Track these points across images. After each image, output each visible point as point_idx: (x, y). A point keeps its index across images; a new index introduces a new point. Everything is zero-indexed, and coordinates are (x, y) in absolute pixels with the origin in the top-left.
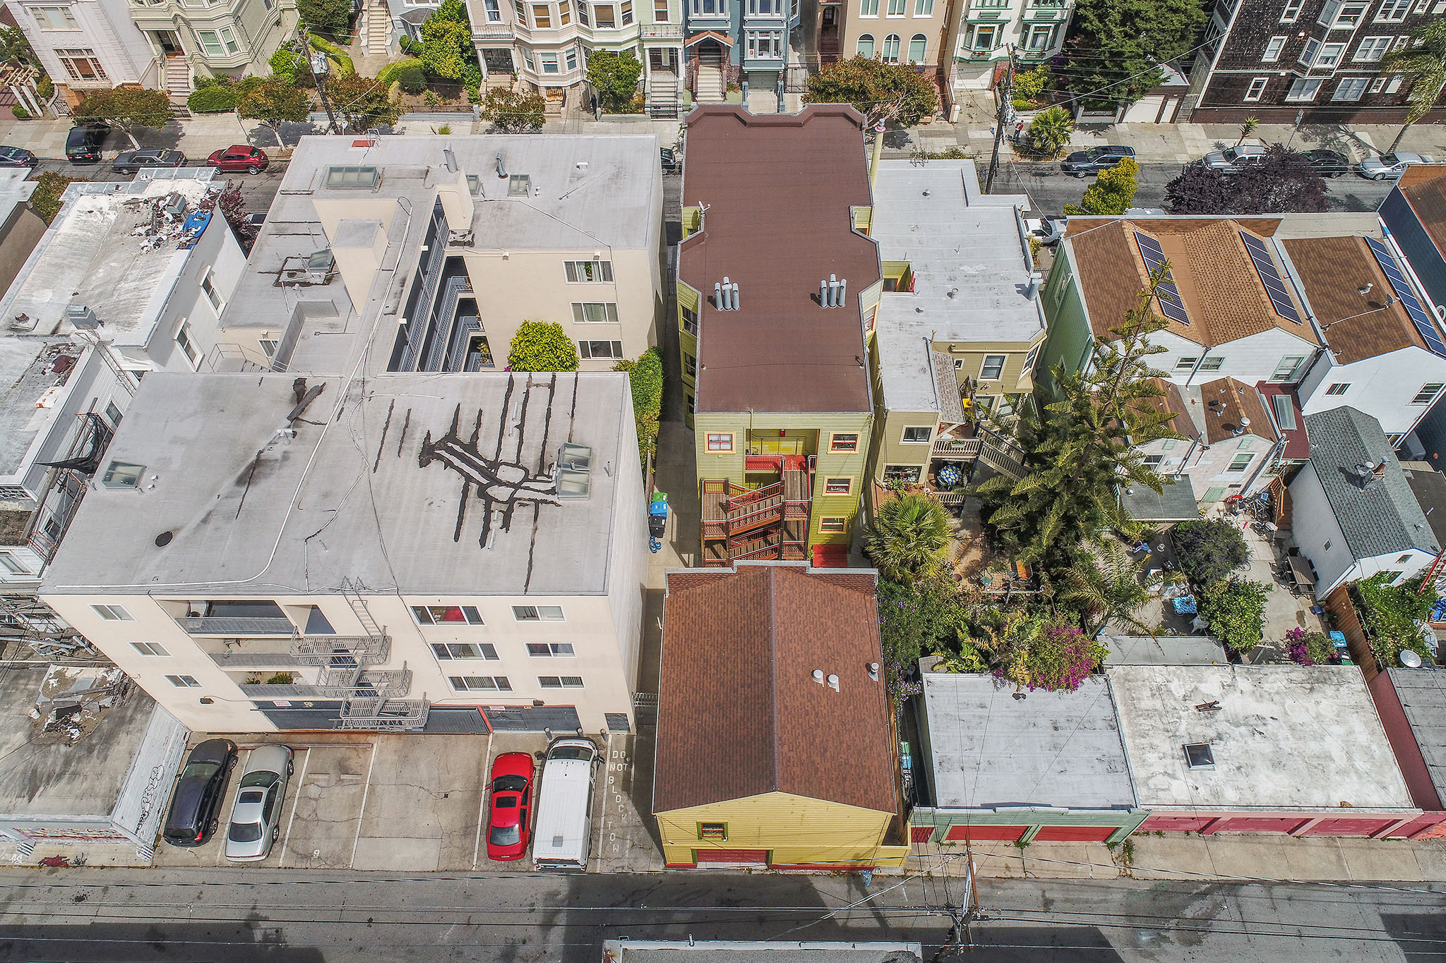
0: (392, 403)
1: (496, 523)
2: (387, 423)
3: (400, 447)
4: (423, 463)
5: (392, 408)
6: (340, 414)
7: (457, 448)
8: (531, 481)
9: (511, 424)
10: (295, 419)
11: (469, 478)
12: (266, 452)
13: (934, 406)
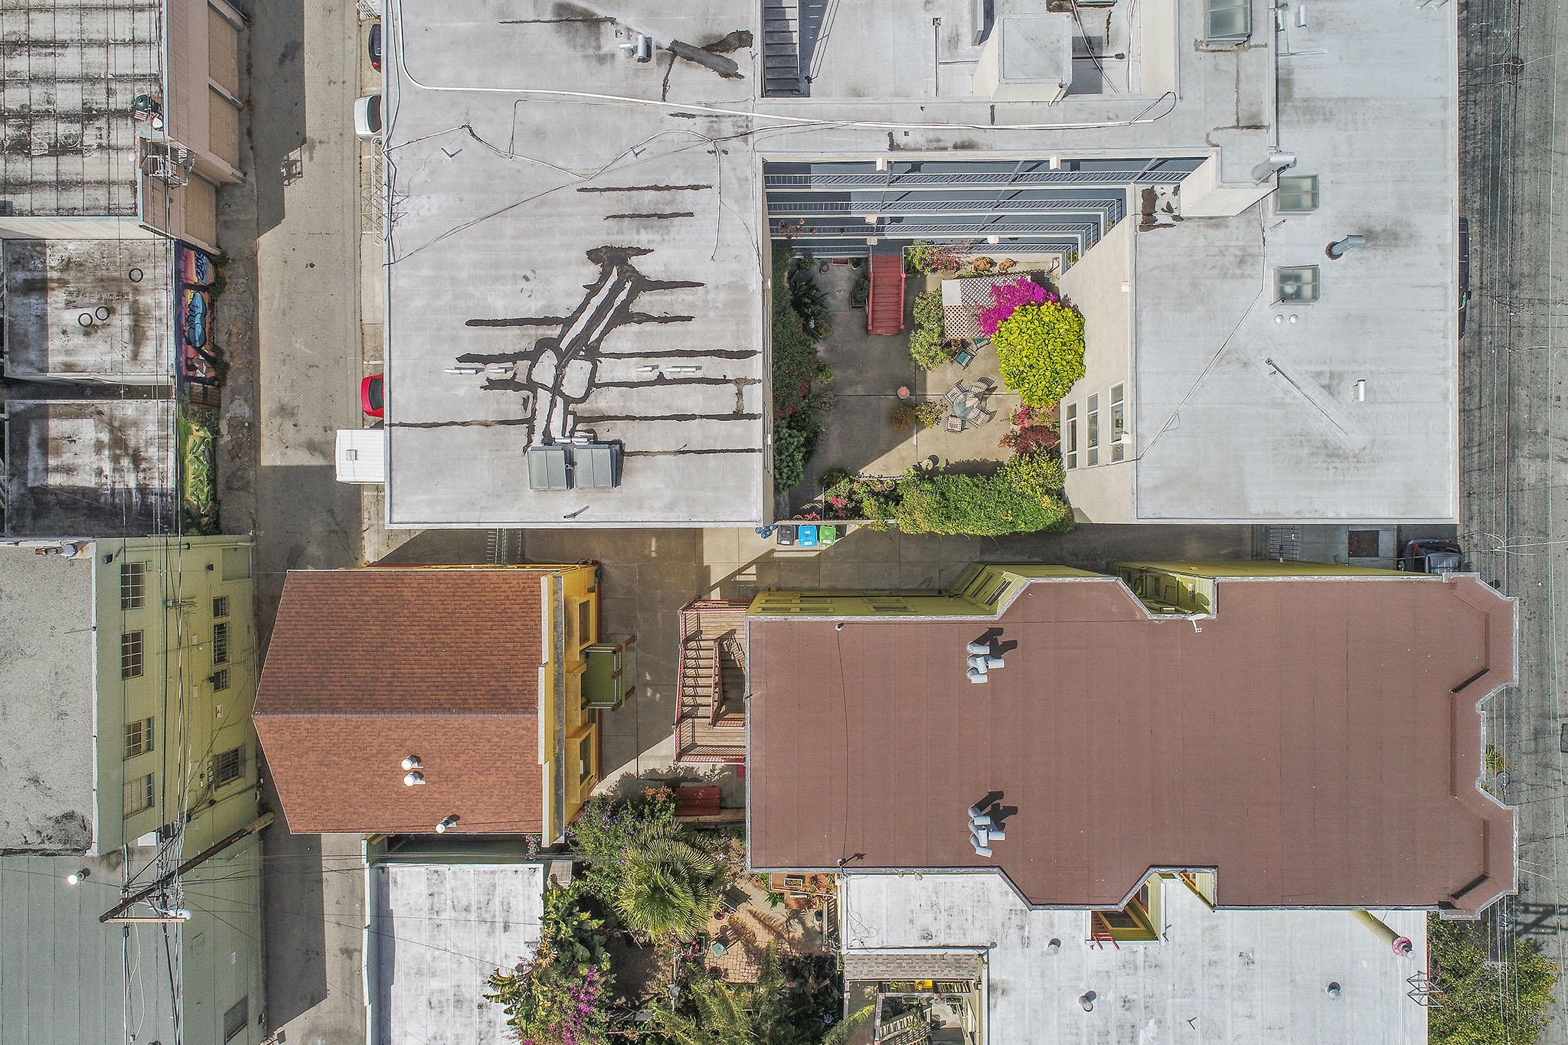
0: (703, 187)
1: (495, 371)
2: (668, 188)
3: (623, 216)
4: (594, 255)
5: (696, 188)
6: (684, 115)
7: (623, 296)
8: (566, 408)
9: (669, 368)
10: (677, 51)
11: (569, 322)
12: (613, 28)
13: (856, 944)
